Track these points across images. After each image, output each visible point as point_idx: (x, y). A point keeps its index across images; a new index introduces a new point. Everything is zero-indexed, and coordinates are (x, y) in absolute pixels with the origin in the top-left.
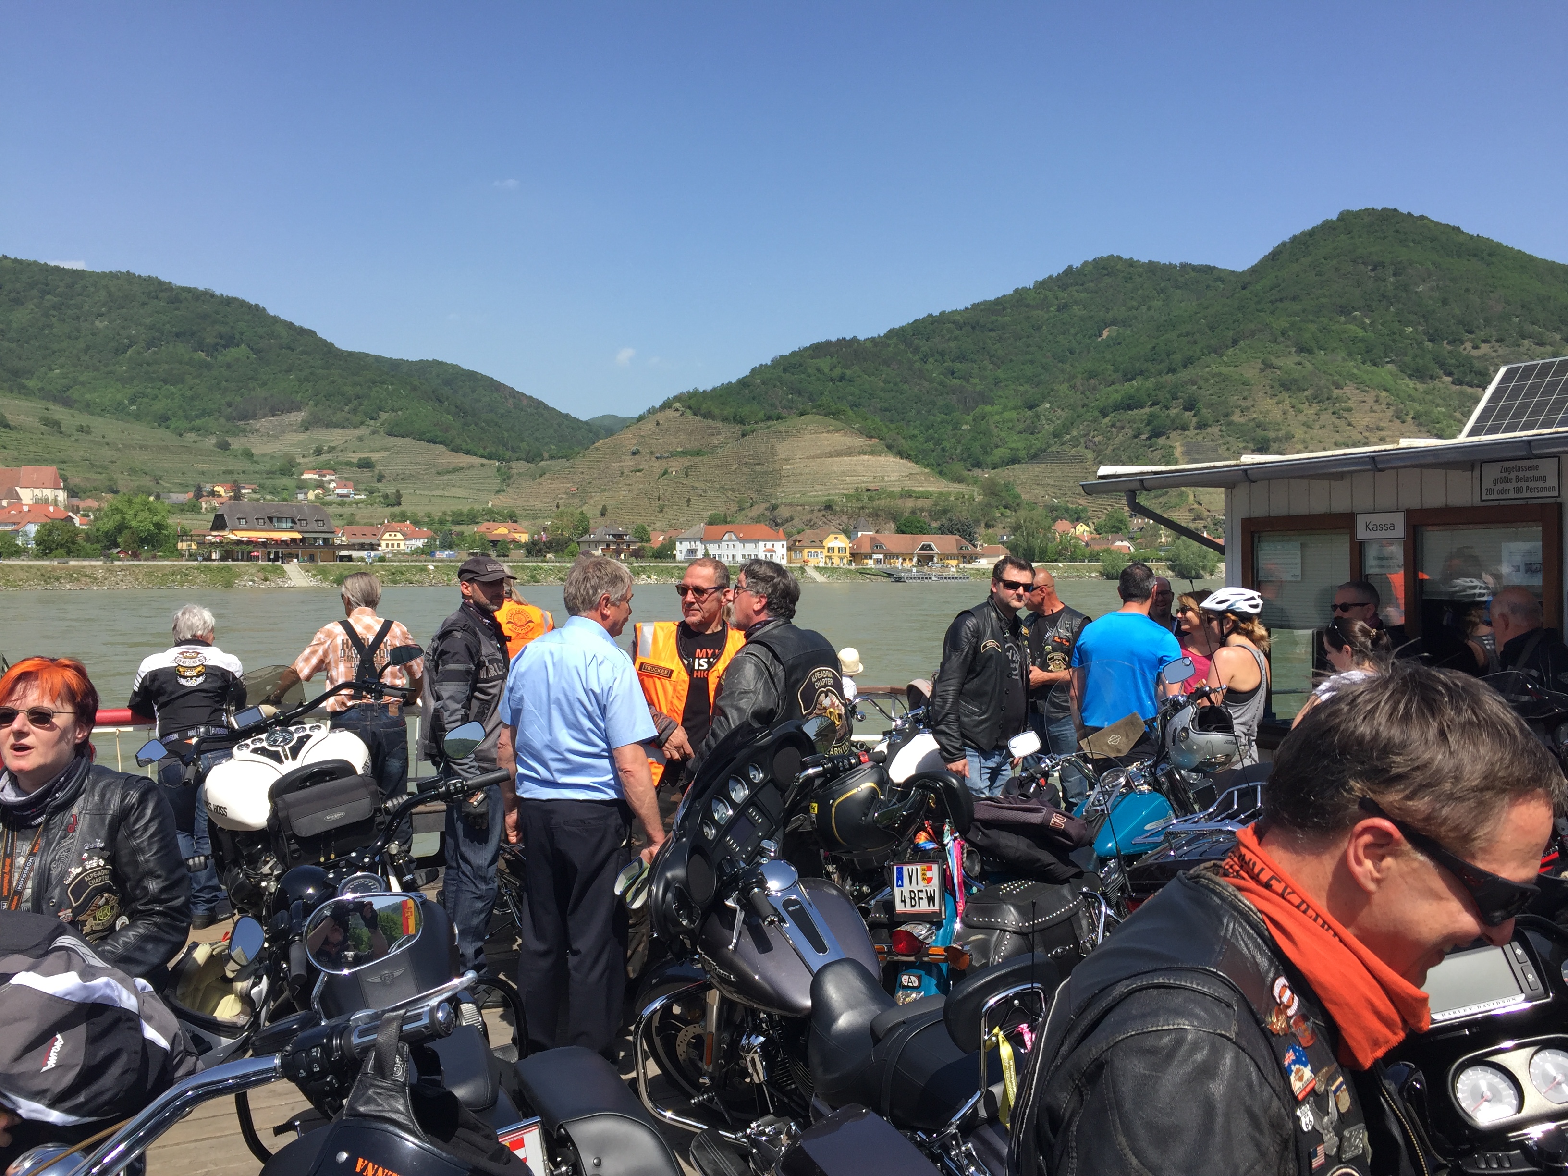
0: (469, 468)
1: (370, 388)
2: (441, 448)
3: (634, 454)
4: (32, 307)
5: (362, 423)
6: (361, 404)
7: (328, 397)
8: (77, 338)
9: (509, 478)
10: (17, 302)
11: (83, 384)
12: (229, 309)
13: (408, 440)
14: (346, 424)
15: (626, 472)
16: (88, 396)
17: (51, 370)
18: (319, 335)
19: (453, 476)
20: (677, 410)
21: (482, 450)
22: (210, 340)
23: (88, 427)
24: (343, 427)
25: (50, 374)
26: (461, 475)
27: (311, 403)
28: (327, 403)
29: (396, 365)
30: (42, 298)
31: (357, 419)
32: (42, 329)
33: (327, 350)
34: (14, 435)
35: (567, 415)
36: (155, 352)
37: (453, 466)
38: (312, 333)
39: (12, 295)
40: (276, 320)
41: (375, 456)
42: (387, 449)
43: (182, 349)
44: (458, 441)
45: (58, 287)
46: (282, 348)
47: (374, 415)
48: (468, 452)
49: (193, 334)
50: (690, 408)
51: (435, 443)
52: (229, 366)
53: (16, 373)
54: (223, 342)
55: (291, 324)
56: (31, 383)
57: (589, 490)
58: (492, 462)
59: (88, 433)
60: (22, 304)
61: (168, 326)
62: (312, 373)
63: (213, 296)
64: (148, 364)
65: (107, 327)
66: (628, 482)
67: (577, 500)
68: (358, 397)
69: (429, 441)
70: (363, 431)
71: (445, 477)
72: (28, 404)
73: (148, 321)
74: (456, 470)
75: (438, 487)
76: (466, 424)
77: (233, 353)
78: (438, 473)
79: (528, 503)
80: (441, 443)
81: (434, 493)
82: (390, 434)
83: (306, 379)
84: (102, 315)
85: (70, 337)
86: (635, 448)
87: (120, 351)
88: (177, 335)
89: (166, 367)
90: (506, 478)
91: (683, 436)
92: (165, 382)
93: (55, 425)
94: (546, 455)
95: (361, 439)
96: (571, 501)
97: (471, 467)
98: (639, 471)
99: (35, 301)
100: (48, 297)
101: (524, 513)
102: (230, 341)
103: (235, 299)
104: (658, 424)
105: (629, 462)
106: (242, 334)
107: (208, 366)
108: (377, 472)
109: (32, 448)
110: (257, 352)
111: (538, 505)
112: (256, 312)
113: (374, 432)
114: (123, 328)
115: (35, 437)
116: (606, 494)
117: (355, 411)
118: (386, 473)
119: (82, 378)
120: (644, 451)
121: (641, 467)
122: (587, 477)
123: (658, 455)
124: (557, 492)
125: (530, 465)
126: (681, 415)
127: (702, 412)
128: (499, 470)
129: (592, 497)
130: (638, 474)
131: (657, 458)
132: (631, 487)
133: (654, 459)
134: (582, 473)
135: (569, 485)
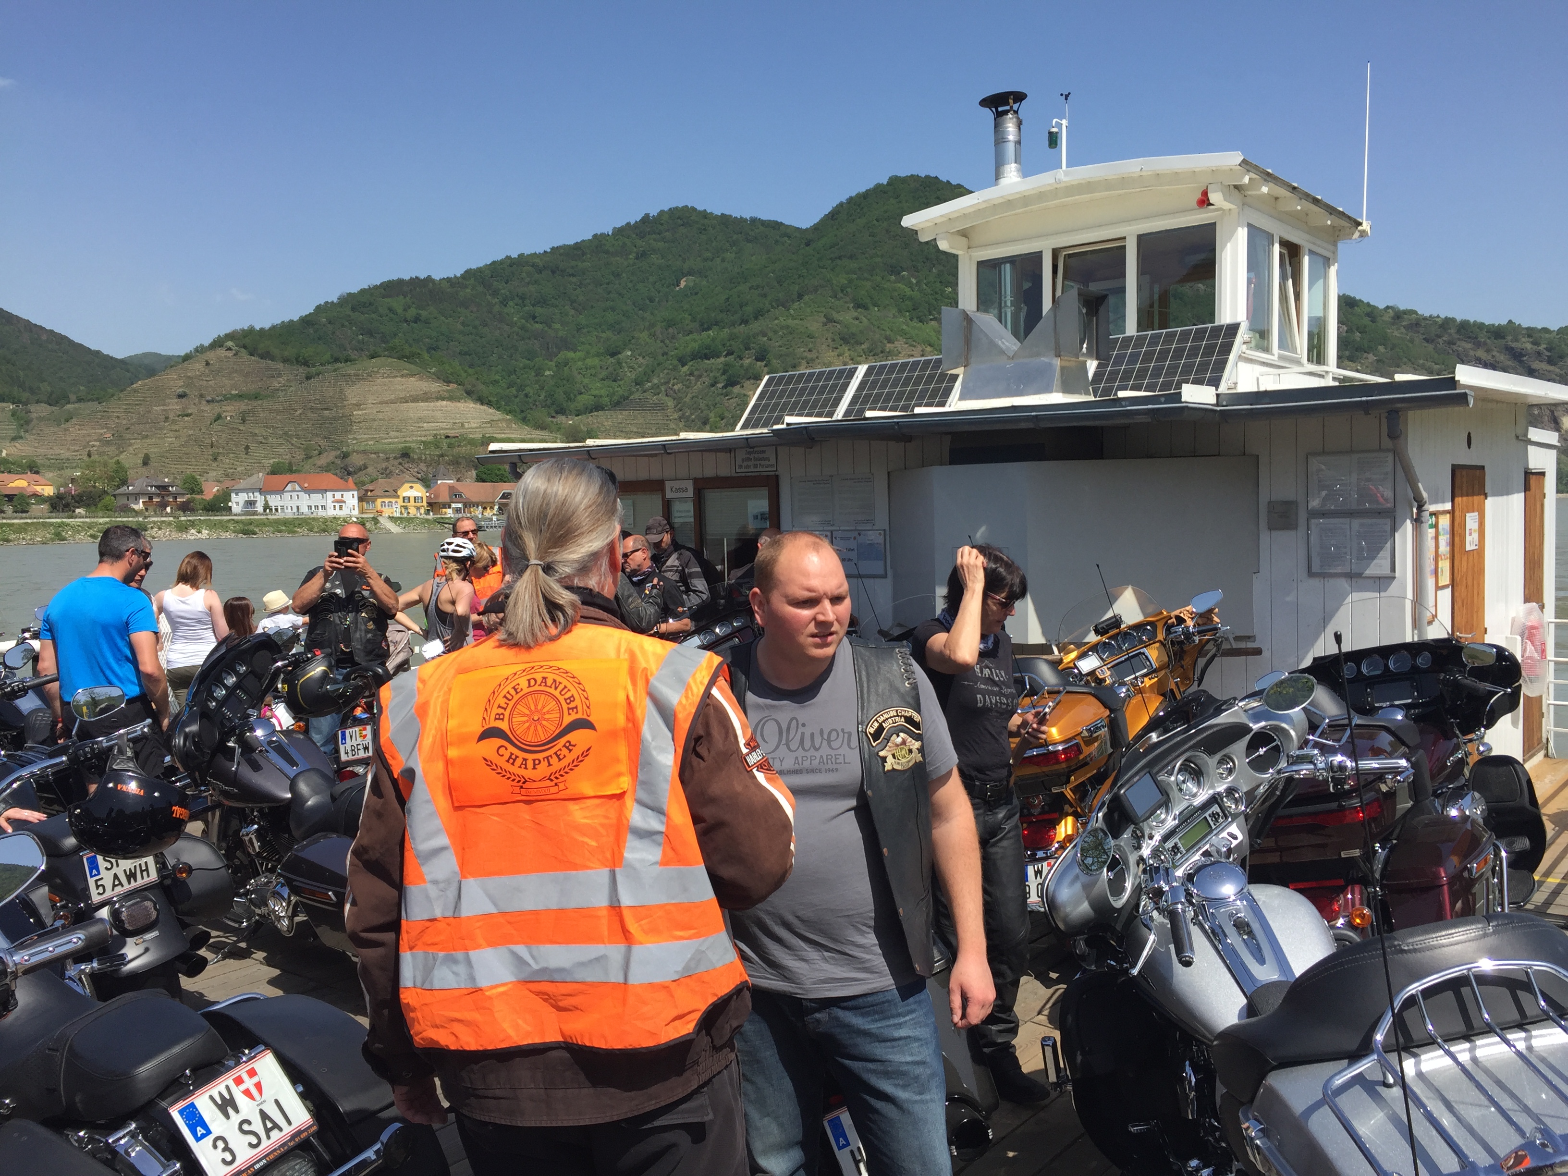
3: (181, 396)
9: (28, 422)
15: (171, 416)
20: (229, 349)
35: (101, 352)
50: (245, 347)
57: (128, 436)
58: (5, 405)
66: (177, 427)
67: (113, 448)
79: (51, 452)
86: (180, 391)
90: (24, 423)
91: (238, 378)
94: (73, 397)
96: (106, 449)
98: (187, 415)
101: (48, 463)
104: (207, 364)
105: (175, 406)
111: (65, 454)
116: (149, 441)
120: (193, 393)
121: (190, 411)
122: (124, 422)
123: (209, 398)
124: (88, 439)
125: (54, 408)
126: (235, 355)
127: (260, 352)
128: (14, 414)
129: (130, 445)
130: (186, 418)
131: (208, 401)
132: (177, 433)
133: (204, 403)
134: (118, 417)
135: (102, 431)
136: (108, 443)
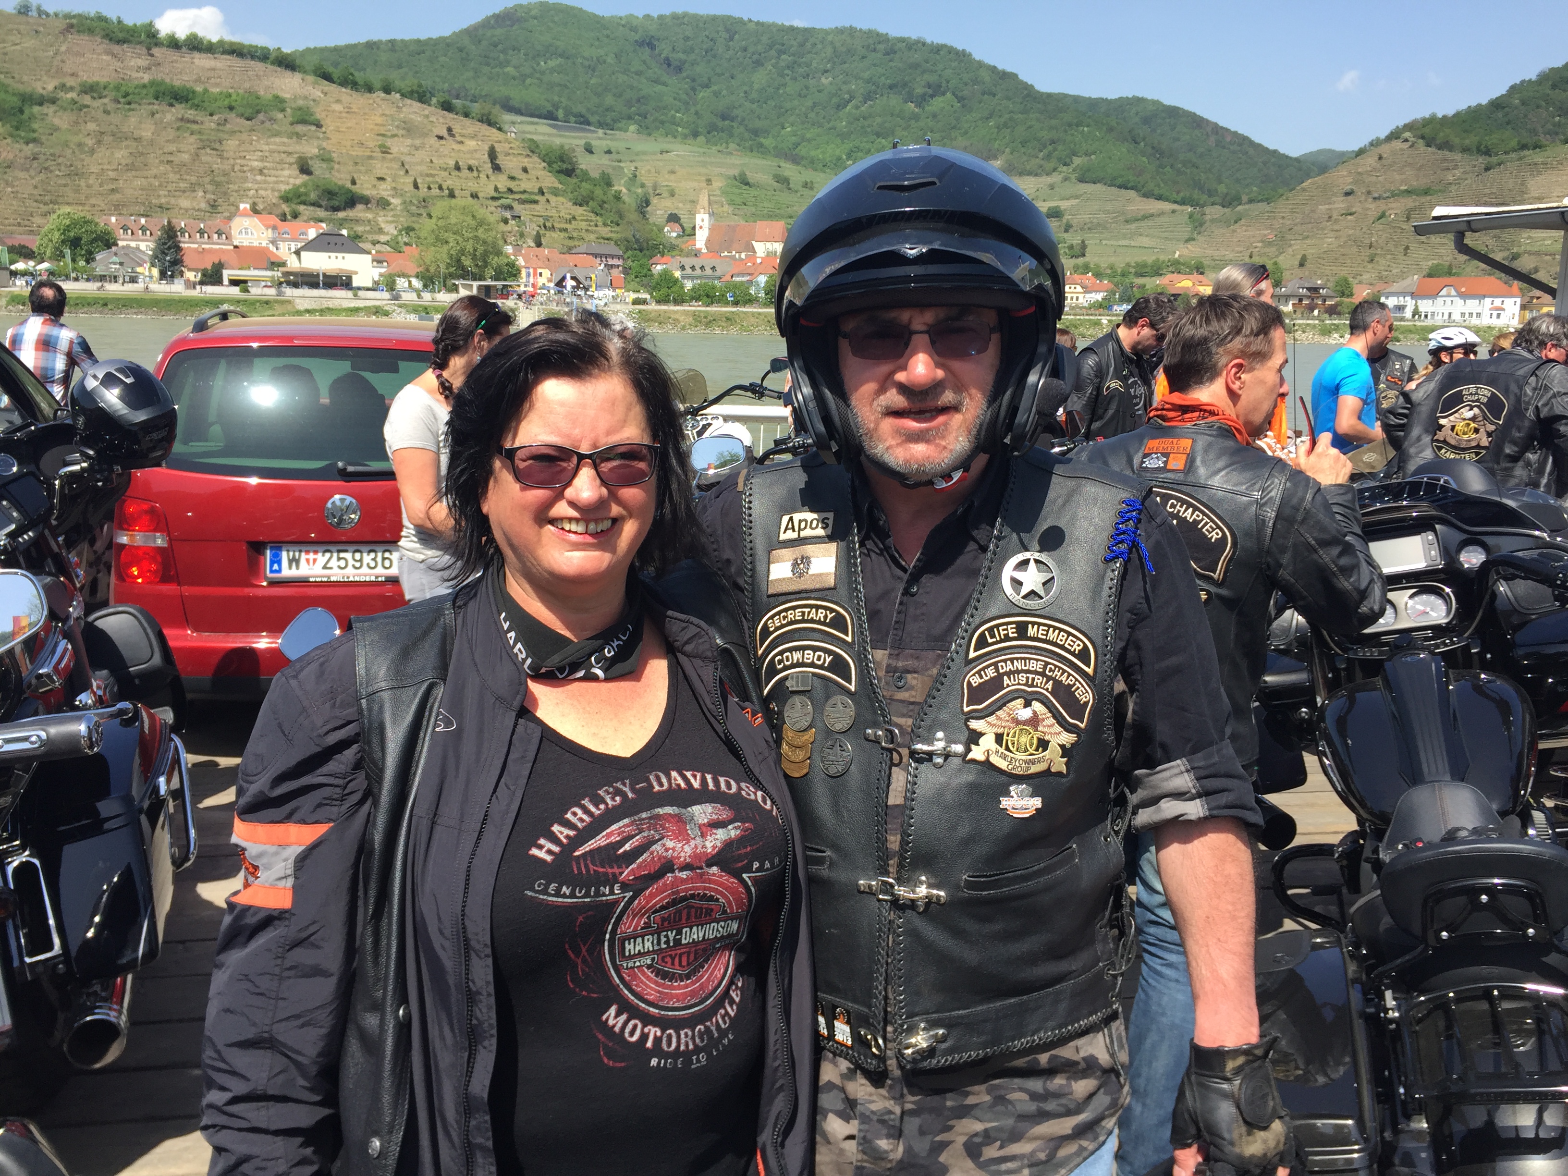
0: (1159, 215)
1: (1066, 131)
2: (1132, 193)
3: (1347, 194)
4: (770, 67)
5: (1055, 170)
6: (1055, 150)
7: (1024, 143)
8: (805, 96)
9: (1201, 225)
10: (758, 63)
11: (809, 141)
12: (938, 57)
13: (1099, 186)
14: (1040, 171)
15: (1335, 216)
16: (813, 153)
17: (783, 128)
18: (1021, 77)
19: (1142, 224)
20: (1406, 140)
21: (1174, 195)
22: (919, 90)
23: (812, 182)
24: (1036, 175)
25: (783, 132)
26: (1150, 223)
27: (1008, 150)
28: (1023, 150)
29: (1094, 104)
30: (778, 58)
31: (1049, 166)
32: (778, 89)
33: (1028, 93)
34: (753, 192)
35: (1275, 151)
36: (871, 107)
37: (1142, 213)
38: (1014, 76)
39: (755, 57)
40: (980, 64)
41: (1064, 205)
42: (1076, 197)
43: (894, 101)
44: (1151, 185)
45: (792, 46)
46: (983, 94)
47: (1068, 160)
48: (1159, 198)
49: (905, 85)
50: (1423, 137)
51: (1126, 188)
52: (934, 116)
53: (756, 133)
54: (930, 91)
55: (995, 67)
56: (768, 142)
57: (1290, 237)
58: (1184, 207)
59: (812, 188)
60: (763, 65)
61: (883, 78)
62: (1011, 119)
63: (924, 44)
64: (865, 118)
65: (831, 84)
66: (1336, 227)
67: (1274, 249)
68: (1053, 142)
69: (1120, 187)
70: (1056, 178)
71: (1133, 226)
72: (764, 162)
73: (866, 75)
74: (1145, 217)
75: (1124, 237)
76: (1162, 166)
77: (938, 104)
78: (1127, 221)
79: (1215, 252)
80: (1132, 188)
81: (1120, 243)
82: (1081, 180)
83: (1005, 125)
84: (826, 71)
85: (800, 95)
86: (1348, 188)
87: (840, 107)
88: (891, 87)
89: (879, 120)
90: (1198, 224)
91: (1409, 172)
92: (878, 135)
93: (783, 181)
94: (1245, 198)
95: (1052, 187)
96: (1267, 250)
97: (1162, 214)
98: (1351, 214)
99: (773, 61)
100: (783, 57)
101: (1213, 263)
102: (936, 90)
103: (944, 46)
104: (1380, 158)
105: (1340, 204)
106: (948, 82)
107: (916, 117)
108: (1064, 221)
109: (766, 204)
110: (960, 99)
112: (962, 57)
113: (1066, 179)
114: (845, 83)
115: (769, 193)
116: (1308, 241)
117: (1048, 157)
118: (1074, 222)
119: (808, 136)
120: (1360, 190)
121: (1354, 210)
122: (1289, 222)
123: (1376, 195)
124: (1252, 240)
125: (1226, 210)
126: (1411, 147)
127: (1438, 142)
128: (1191, 216)
129: (1290, 246)
130: (1349, 217)
131: (1375, 198)
132: (1338, 234)
133: (1370, 200)
134: (1283, 218)
135: (1266, 232)
136: (1270, 244)
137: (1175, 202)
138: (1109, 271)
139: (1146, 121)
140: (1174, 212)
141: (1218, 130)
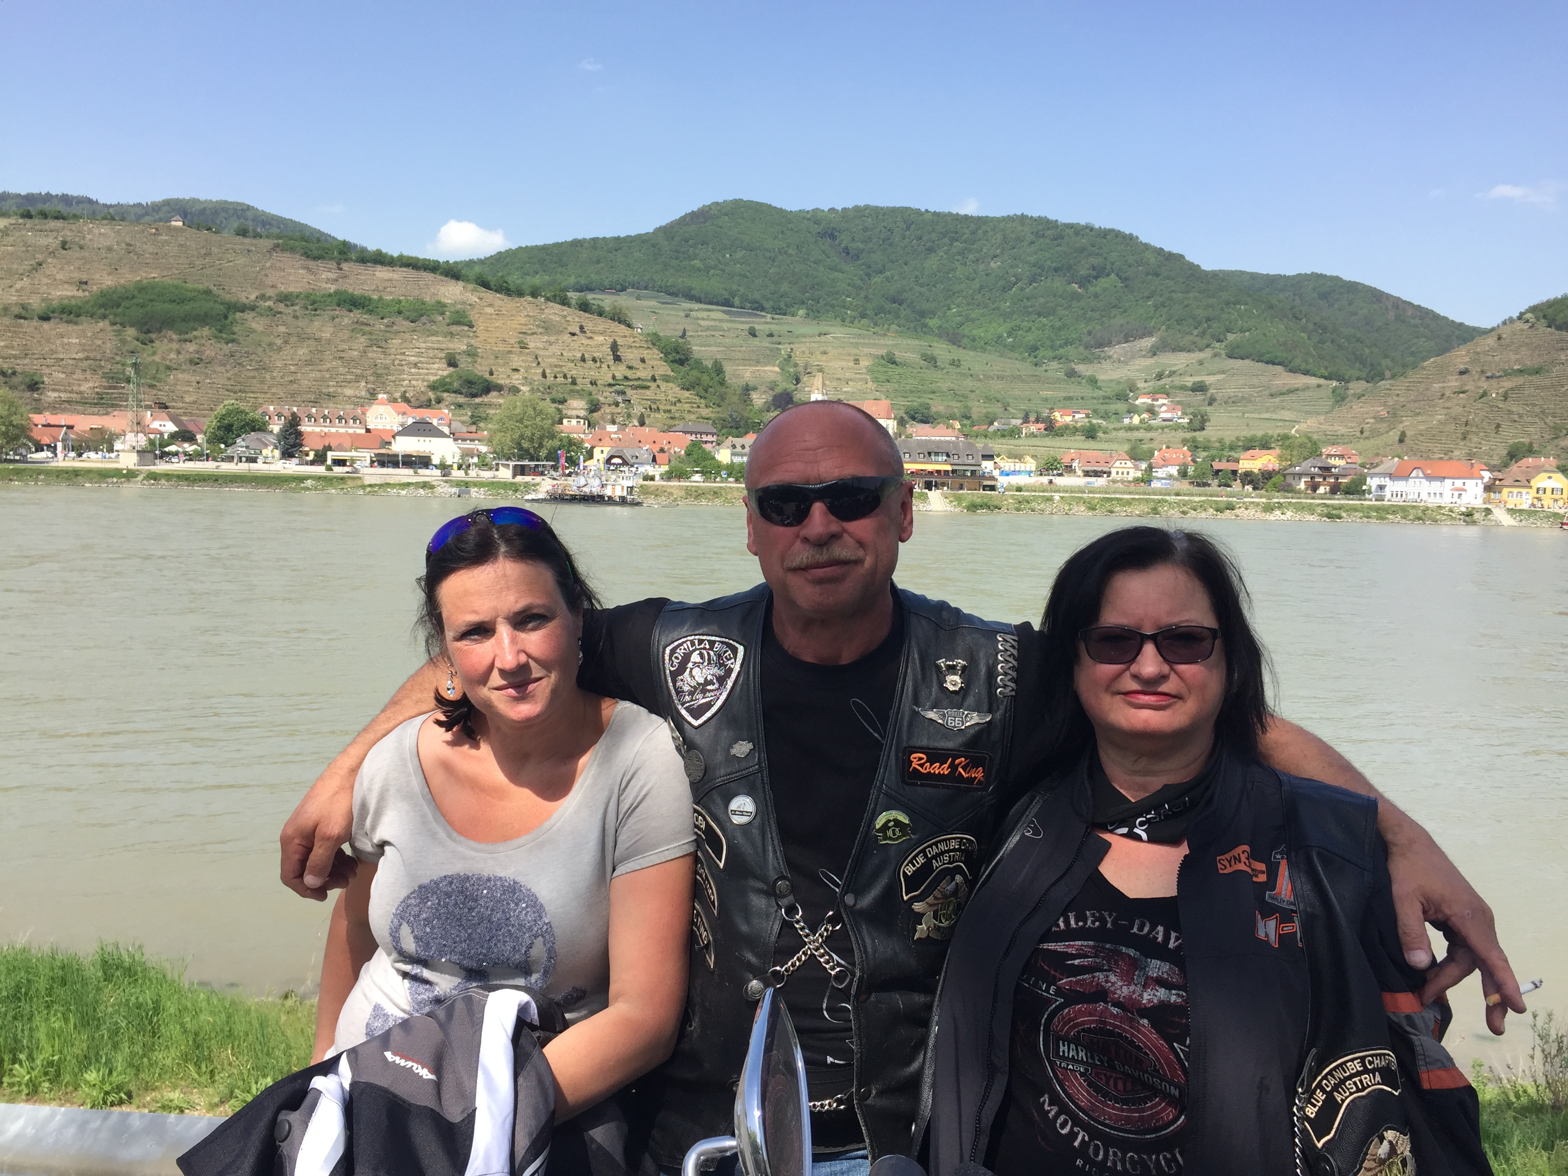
0: (1304, 390)
1: (1222, 309)
2: (1279, 369)
3: (1462, 373)
4: (942, 254)
5: (1208, 346)
6: (1209, 327)
7: (1179, 321)
8: (974, 280)
9: (1343, 399)
10: (931, 250)
11: (973, 320)
12: (1104, 240)
13: (1247, 362)
14: (1193, 347)
15: (1447, 394)
16: (975, 332)
17: (949, 309)
18: (1188, 258)
19: (1286, 397)
20: (1527, 321)
21: (1323, 371)
22: (1083, 271)
23: (959, 361)
24: (1189, 351)
25: (949, 313)
26: (1293, 397)
27: (1163, 327)
28: (1178, 327)
29: (1272, 281)
30: (951, 245)
31: (1202, 342)
32: (948, 273)
33: (1193, 271)
34: (899, 370)
36: (1035, 288)
37: (1287, 387)
38: (1181, 257)
39: (928, 244)
40: (1147, 246)
41: (1209, 380)
42: (1223, 372)
43: (1058, 283)
44: (1297, 362)
45: (964, 234)
46: (1148, 274)
47: (1222, 337)
48: (1306, 373)
49: (1070, 268)
50: (1545, 317)
51: (1274, 364)
52: (1096, 296)
53: (923, 314)
54: (1094, 273)
55: (1161, 249)
56: (933, 323)
57: (1402, 413)
58: (1330, 382)
59: (958, 366)
60: (935, 252)
61: (1049, 262)
62: (1168, 299)
63: (1092, 229)
64: (1028, 299)
65: (999, 267)
66: (1447, 405)
67: (1385, 425)
68: (1208, 319)
69: (1267, 363)
70: (1207, 354)
71: (1277, 400)
72: (917, 342)
73: (1032, 259)
74: (1290, 392)
75: (1267, 410)
76: (1322, 342)
77: (1104, 283)
78: (1272, 395)
80: (1279, 364)
81: (1262, 416)
82: (1230, 356)
83: (1163, 305)
84: (996, 256)
85: (968, 279)
86: (1462, 367)
87: (1005, 289)
88: (1056, 270)
89: (1042, 300)
90: (1340, 398)
91: (1524, 351)
92: (1039, 314)
93: (931, 360)
94: (1388, 374)
95: (1201, 363)
96: (1378, 426)
97: (1307, 388)
98: (1463, 392)
99: (945, 248)
100: (956, 244)
102: (1099, 272)
103: (1113, 230)
104: (1499, 338)
105: (1454, 382)
106: (1113, 264)
107: (1075, 297)
108: (1209, 395)
109: (910, 381)
110: (1124, 280)
111: (1342, 430)
112: (1129, 240)
113: (1216, 355)
114: (1012, 267)
115: (915, 371)
116: (1419, 418)
117: (1203, 334)
118: (1219, 396)
119: (973, 316)
120: (1475, 370)
121: (1467, 388)
122: (1402, 399)
123: (1489, 374)
124: (1365, 416)
125: (1369, 385)
126: (1530, 327)
127: (1557, 323)
128: (1334, 391)
129: (1401, 422)
130: (1461, 395)
131: (1488, 377)
132: (1448, 411)
133: (1483, 379)
134: (1398, 395)
135: (1379, 409)
136: (1382, 420)
137: (1322, 377)
138: (1217, 445)
139: (1324, 296)
140: (1319, 386)
141: (1399, 304)
